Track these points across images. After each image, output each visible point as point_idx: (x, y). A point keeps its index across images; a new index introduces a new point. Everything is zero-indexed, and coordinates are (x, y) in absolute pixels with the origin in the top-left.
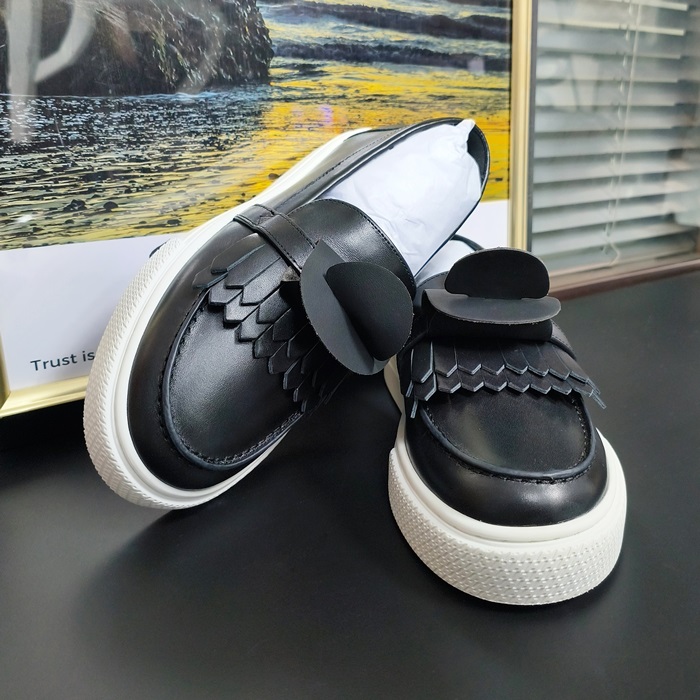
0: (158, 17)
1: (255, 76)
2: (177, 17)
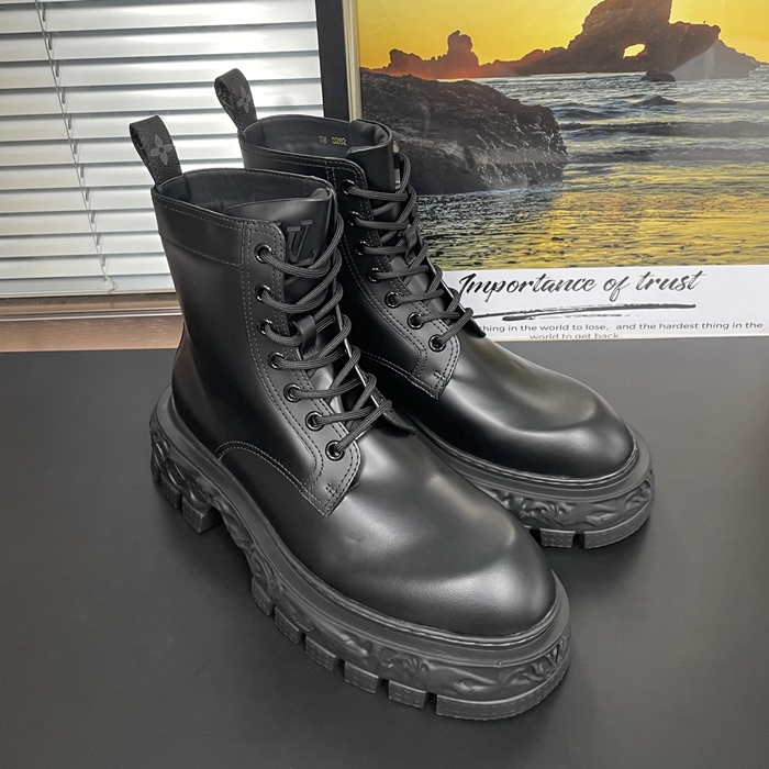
0: (484, 147)
1: (550, 176)
2: (498, 147)
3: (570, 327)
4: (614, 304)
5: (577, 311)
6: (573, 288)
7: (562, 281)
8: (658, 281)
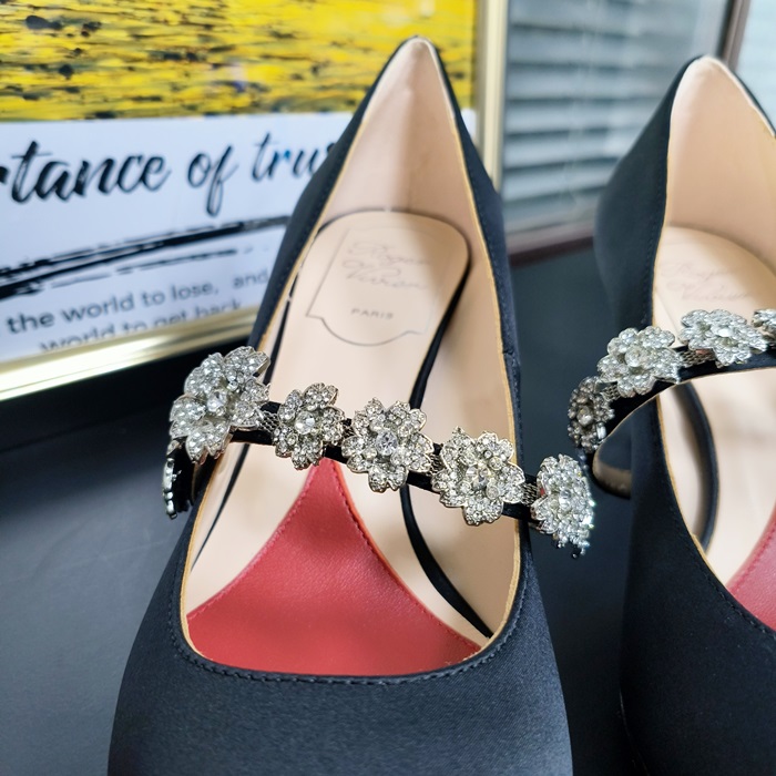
3: (138, 301)
4: (217, 222)
5: (141, 249)
6: (119, 182)
7: (85, 165)
8: (287, 154)
